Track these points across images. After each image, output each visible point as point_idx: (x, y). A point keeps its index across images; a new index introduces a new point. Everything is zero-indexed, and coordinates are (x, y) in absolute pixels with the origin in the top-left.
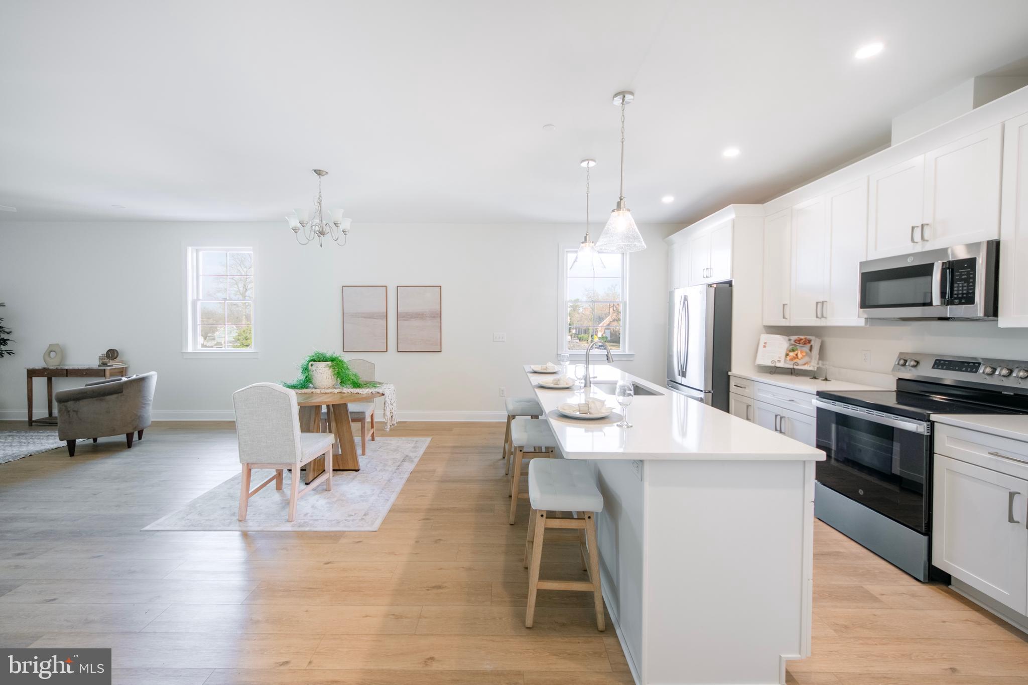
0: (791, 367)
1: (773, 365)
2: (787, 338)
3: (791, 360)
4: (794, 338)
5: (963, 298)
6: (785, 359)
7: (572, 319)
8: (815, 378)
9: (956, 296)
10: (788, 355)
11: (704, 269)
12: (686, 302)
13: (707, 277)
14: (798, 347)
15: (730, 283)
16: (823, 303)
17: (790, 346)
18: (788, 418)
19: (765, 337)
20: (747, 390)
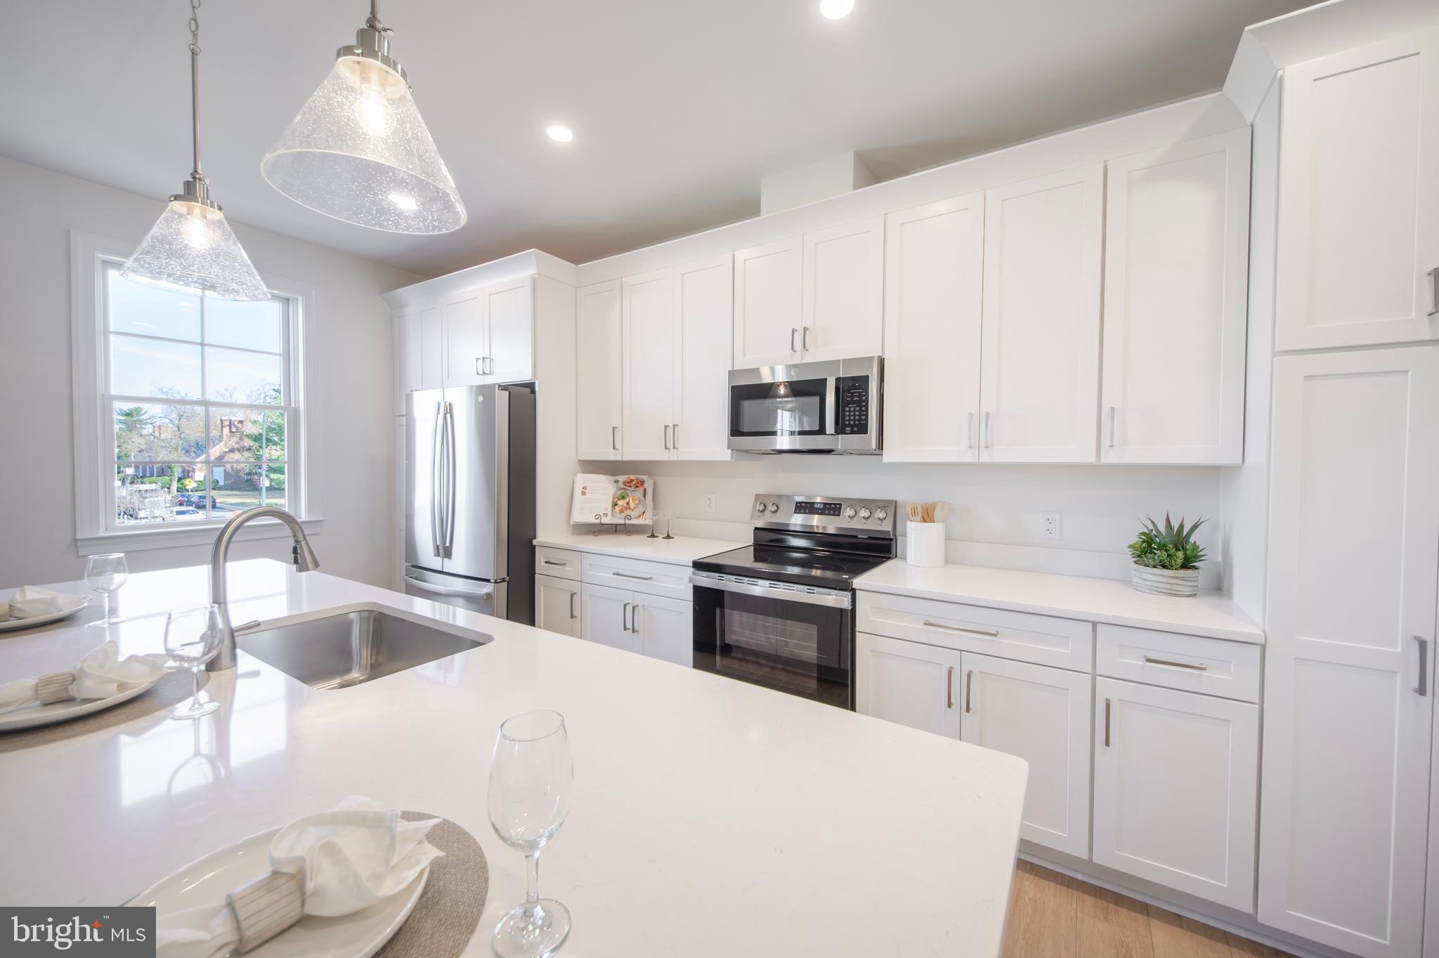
0: (622, 522)
1: (598, 521)
2: (612, 479)
3: (621, 511)
4: (622, 478)
5: (855, 425)
6: (612, 511)
7: (125, 446)
8: (653, 536)
9: (847, 423)
10: (616, 505)
11: (477, 359)
12: (448, 416)
13: (484, 373)
14: (628, 492)
15: (531, 387)
16: (674, 426)
17: (617, 491)
18: (643, 606)
19: (582, 479)
20: (567, 568)
